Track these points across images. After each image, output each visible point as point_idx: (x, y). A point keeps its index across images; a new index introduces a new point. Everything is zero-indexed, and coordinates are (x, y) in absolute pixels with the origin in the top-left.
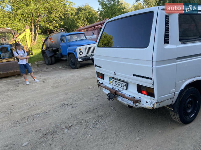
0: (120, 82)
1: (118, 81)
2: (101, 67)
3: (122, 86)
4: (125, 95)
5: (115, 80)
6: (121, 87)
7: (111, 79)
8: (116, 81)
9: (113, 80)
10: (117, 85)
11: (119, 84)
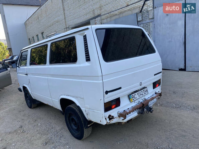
0: (141, 91)
1: (140, 92)
2: (120, 88)
3: (145, 93)
4: (153, 96)
5: (136, 94)
6: (144, 95)
7: (132, 95)
8: (138, 92)
9: (134, 95)
10: (141, 96)
11: (141, 93)
